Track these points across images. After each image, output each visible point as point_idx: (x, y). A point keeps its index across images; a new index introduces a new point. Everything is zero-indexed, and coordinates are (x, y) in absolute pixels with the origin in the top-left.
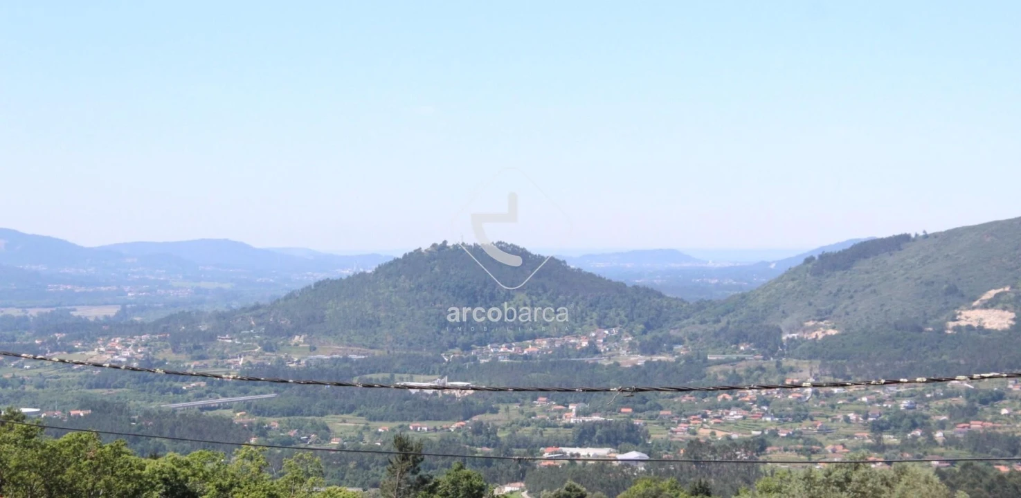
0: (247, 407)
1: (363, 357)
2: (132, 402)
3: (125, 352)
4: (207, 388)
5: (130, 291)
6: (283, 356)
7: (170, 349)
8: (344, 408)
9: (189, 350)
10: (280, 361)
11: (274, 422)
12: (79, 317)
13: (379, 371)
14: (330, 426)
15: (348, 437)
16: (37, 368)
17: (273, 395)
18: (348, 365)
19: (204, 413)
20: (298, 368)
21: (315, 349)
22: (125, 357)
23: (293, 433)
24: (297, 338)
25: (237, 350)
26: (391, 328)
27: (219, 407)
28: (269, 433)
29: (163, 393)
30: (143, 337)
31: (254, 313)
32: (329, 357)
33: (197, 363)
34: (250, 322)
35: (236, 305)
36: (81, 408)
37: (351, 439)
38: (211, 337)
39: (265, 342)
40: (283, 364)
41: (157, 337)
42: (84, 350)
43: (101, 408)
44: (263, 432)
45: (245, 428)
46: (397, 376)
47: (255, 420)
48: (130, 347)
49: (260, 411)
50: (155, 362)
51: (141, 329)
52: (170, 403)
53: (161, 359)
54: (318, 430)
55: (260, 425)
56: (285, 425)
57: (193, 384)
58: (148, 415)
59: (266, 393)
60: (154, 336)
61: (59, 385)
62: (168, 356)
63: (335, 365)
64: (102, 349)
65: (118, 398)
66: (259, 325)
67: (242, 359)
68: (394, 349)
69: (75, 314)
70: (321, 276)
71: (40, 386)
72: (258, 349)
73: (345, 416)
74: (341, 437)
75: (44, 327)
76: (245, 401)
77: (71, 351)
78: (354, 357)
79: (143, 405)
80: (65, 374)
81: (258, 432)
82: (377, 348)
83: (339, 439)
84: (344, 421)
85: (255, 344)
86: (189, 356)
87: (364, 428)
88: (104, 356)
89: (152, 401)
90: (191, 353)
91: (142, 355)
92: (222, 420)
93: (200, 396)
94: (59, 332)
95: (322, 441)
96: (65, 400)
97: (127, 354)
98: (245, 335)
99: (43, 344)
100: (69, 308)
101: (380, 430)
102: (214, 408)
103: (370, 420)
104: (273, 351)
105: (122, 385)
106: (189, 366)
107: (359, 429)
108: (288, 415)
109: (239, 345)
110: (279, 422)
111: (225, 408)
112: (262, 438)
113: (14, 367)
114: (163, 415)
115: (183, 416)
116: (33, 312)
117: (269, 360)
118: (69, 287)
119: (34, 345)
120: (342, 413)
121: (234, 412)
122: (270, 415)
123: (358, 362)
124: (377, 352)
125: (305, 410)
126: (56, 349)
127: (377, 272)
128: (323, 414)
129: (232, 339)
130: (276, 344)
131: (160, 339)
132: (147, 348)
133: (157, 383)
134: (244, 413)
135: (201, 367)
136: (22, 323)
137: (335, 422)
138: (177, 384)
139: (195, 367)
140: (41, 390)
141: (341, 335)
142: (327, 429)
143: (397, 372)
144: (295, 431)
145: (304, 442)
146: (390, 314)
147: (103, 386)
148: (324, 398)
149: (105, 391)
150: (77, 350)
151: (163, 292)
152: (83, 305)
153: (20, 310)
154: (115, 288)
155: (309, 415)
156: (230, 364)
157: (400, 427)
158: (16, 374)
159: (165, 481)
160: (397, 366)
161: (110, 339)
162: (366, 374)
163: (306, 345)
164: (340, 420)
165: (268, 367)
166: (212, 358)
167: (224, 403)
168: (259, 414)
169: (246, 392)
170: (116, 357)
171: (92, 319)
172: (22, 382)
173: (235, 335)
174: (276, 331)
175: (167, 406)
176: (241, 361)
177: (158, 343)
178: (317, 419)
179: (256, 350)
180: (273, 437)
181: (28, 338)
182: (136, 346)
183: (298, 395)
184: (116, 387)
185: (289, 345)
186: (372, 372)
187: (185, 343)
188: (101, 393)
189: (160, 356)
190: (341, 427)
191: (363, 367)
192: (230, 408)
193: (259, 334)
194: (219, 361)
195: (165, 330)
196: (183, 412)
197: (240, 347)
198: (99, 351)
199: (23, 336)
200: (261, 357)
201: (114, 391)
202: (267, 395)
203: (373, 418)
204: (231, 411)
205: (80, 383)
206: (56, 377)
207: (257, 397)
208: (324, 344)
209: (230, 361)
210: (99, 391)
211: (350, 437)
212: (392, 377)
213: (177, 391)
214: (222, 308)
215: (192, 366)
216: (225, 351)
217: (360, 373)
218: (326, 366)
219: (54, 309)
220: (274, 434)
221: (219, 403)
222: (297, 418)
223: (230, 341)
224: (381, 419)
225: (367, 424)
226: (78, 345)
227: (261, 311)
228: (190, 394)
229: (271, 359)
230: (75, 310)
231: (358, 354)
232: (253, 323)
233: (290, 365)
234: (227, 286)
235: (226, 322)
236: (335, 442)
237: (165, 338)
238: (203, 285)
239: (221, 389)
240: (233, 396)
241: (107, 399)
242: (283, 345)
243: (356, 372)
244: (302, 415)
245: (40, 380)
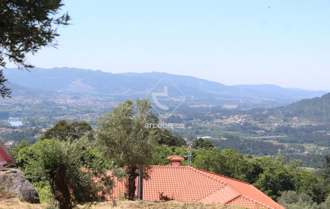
0: (278, 139)
1: (317, 125)
2: (240, 136)
3: (238, 120)
4: (265, 133)
5: (241, 100)
6: (290, 123)
7: (253, 120)
8: (309, 141)
9: (259, 120)
10: (289, 125)
11: (286, 145)
12: (225, 108)
13: (322, 130)
14: (305, 147)
15: (310, 151)
16: (211, 124)
17: (287, 136)
18: (311, 127)
19: (264, 141)
20: (295, 128)
21: (301, 122)
22: (239, 122)
23: (292, 149)
24: (295, 118)
25: (275, 121)
26: (327, 116)
27: (268, 139)
28: (285, 148)
29: (251, 134)
30: (245, 115)
31: (281, 109)
32: (305, 125)
33: (262, 124)
34: (279, 112)
35: (275, 106)
36: (225, 137)
37: (312, 152)
38: (266, 116)
39: (284, 119)
40: (290, 126)
41: (249, 115)
42: (226, 119)
43: (231, 138)
44: (282, 148)
45: (277, 146)
46: (328, 132)
47: (280, 144)
48: (241, 119)
49: (282, 141)
50: (248, 124)
51: (244, 113)
52: (253, 137)
53: (250, 123)
54: (301, 148)
55: (281, 146)
56: (290, 146)
57: (260, 131)
58: (245, 140)
59: (284, 135)
60: (248, 115)
61: (218, 130)
62: (252, 122)
63: (307, 127)
64: (232, 119)
65: (236, 134)
66: (283, 113)
67: (276, 124)
68: (327, 123)
69: (223, 107)
70: (304, 98)
71: (212, 130)
72: (282, 121)
73: (310, 144)
74: (308, 151)
75: (214, 111)
76: (277, 138)
77: (222, 119)
78: (314, 125)
79: (244, 137)
80: (220, 126)
81: (281, 148)
82: (322, 122)
83: (307, 152)
84: (309, 146)
85: (281, 119)
86: (259, 122)
87: (316, 148)
88: (232, 121)
89: (247, 136)
90: (260, 121)
91: (244, 121)
92: (269, 143)
93: (262, 135)
94: (218, 113)
95: (302, 152)
96: (219, 135)
97: (240, 120)
98: (278, 116)
99: (213, 116)
100: (222, 105)
101: (321, 149)
102: (267, 139)
103: (318, 146)
104: (287, 122)
105: (238, 131)
106: (259, 125)
107: (314, 149)
108: (291, 143)
109: (276, 119)
110: (288, 145)
111: (270, 140)
112: (282, 150)
113: (204, 123)
114: (250, 141)
115: (257, 141)
116: (210, 106)
117: (285, 124)
118: (222, 98)
119: (210, 117)
120: (309, 143)
121: (273, 141)
122: (285, 143)
123: (315, 126)
124: (321, 124)
125: (297, 141)
126: (217, 118)
127: (322, 97)
128: (302, 143)
129: (273, 117)
130: (288, 119)
131: (250, 116)
132: (246, 119)
133: (249, 130)
134: (276, 141)
135: (263, 126)
136: (207, 109)
137: (307, 146)
138: (255, 131)
139: (261, 126)
140: (212, 131)
141: (310, 117)
142: (304, 148)
143: (328, 130)
144: (293, 148)
145: (296, 152)
146: (326, 111)
147: (232, 131)
148: (303, 138)
149: (232, 132)
150: (224, 119)
151: (252, 101)
152: (226, 104)
153: (206, 105)
154: (236, 99)
155: (298, 143)
156: (272, 125)
157: (328, 149)
158: (205, 125)
159: (254, 165)
160: (328, 128)
161: (234, 116)
162: (317, 130)
163: (298, 120)
164: (308, 145)
165: (285, 127)
166: (266, 123)
167: (270, 138)
168: (281, 142)
169: (277, 135)
170: (236, 121)
171: (229, 109)
172: (206, 128)
173: (274, 116)
174: (288, 115)
175: (251, 138)
176: (276, 125)
177: (250, 118)
178: (300, 144)
179: (281, 121)
180: (286, 150)
181: (209, 114)
182: (242, 118)
183: (295, 136)
184: (235, 131)
185: (292, 120)
186: (319, 130)
187: (258, 118)
188: (231, 133)
189: (250, 122)
190: (309, 147)
191: (317, 128)
192: (272, 139)
193: (282, 116)
194: (269, 124)
195: (252, 114)
196: (257, 140)
197: (276, 120)
198: (231, 119)
199: (207, 114)
200: (283, 123)
201: (235, 132)
202: (284, 136)
203: (320, 146)
204: (272, 141)
205: (224, 129)
206: (217, 127)
207: (281, 136)
208: (304, 120)
209: (272, 124)
210: (230, 132)
211: (311, 151)
212: (326, 132)
213: (255, 133)
214: (270, 107)
215: (260, 125)
216: (271, 121)
217: (316, 130)
218: (304, 127)
219: (217, 105)
220: (286, 149)
221: (269, 138)
222: (294, 144)
223: (273, 118)
224: (322, 146)
225: (317, 147)
226: (224, 117)
227: (283, 108)
228: (259, 134)
229: (286, 124)
230: (223, 106)
231: (315, 124)
232: (280, 112)
233: (292, 127)
234: (272, 100)
235: (272, 111)
236: (306, 152)
237: (252, 116)
238: (265, 99)
239: (269, 133)
240: (273, 136)
241: (233, 135)
242: (290, 120)
243: (314, 130)
244: (296, 143)
245: (212, 127)
